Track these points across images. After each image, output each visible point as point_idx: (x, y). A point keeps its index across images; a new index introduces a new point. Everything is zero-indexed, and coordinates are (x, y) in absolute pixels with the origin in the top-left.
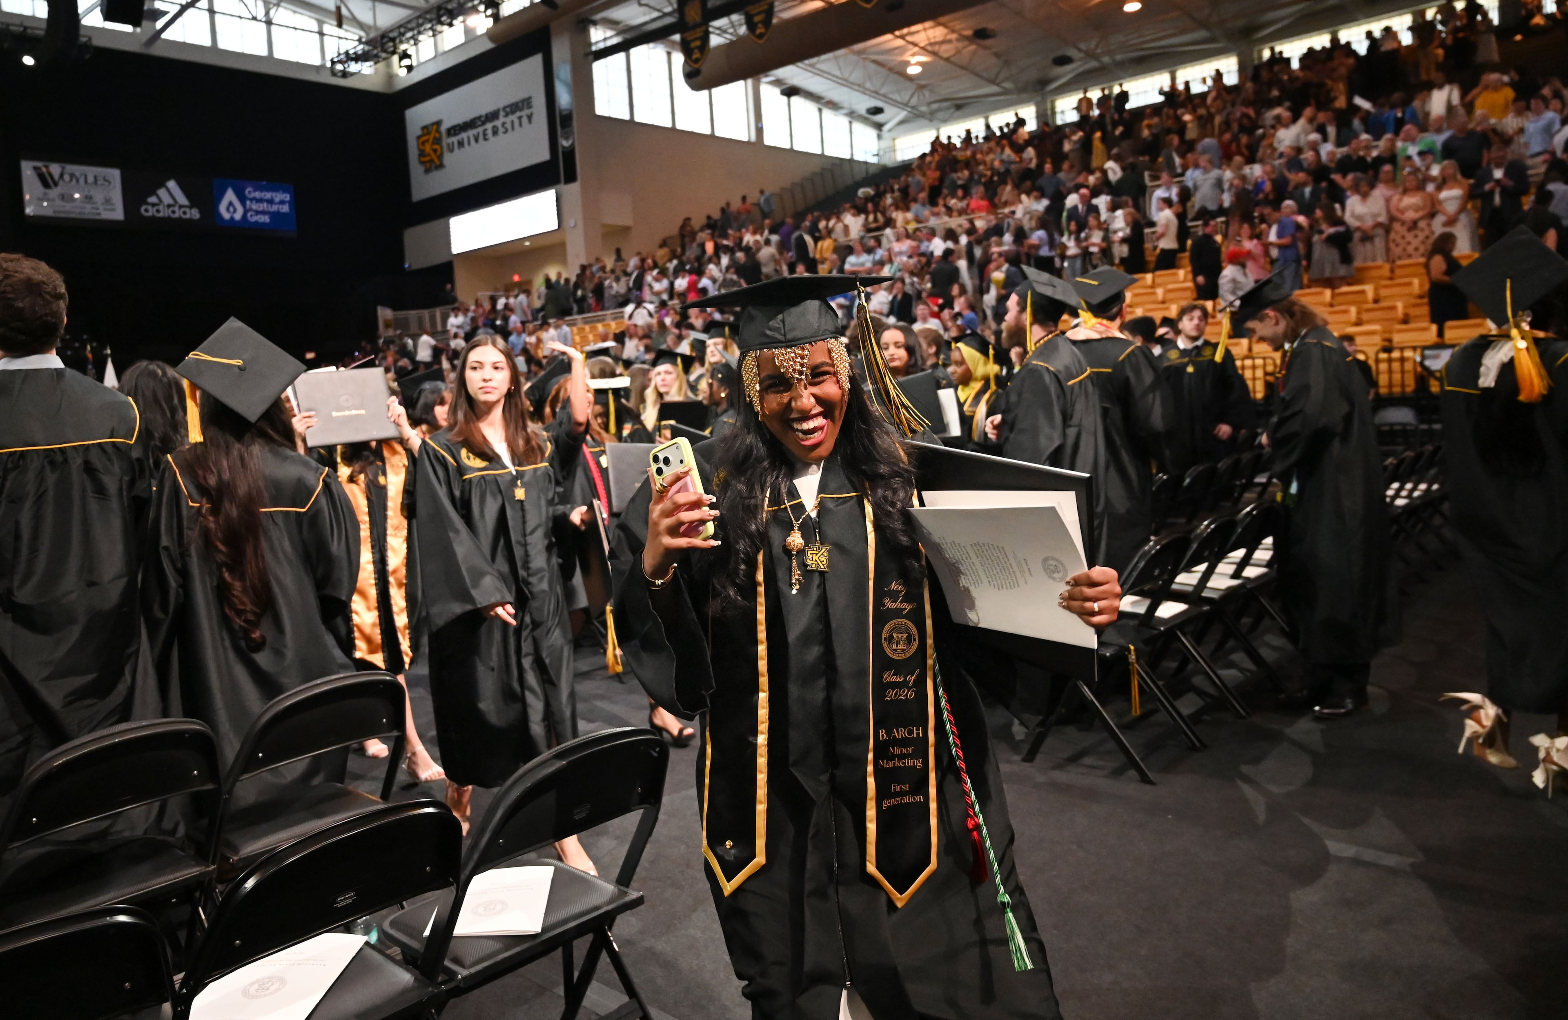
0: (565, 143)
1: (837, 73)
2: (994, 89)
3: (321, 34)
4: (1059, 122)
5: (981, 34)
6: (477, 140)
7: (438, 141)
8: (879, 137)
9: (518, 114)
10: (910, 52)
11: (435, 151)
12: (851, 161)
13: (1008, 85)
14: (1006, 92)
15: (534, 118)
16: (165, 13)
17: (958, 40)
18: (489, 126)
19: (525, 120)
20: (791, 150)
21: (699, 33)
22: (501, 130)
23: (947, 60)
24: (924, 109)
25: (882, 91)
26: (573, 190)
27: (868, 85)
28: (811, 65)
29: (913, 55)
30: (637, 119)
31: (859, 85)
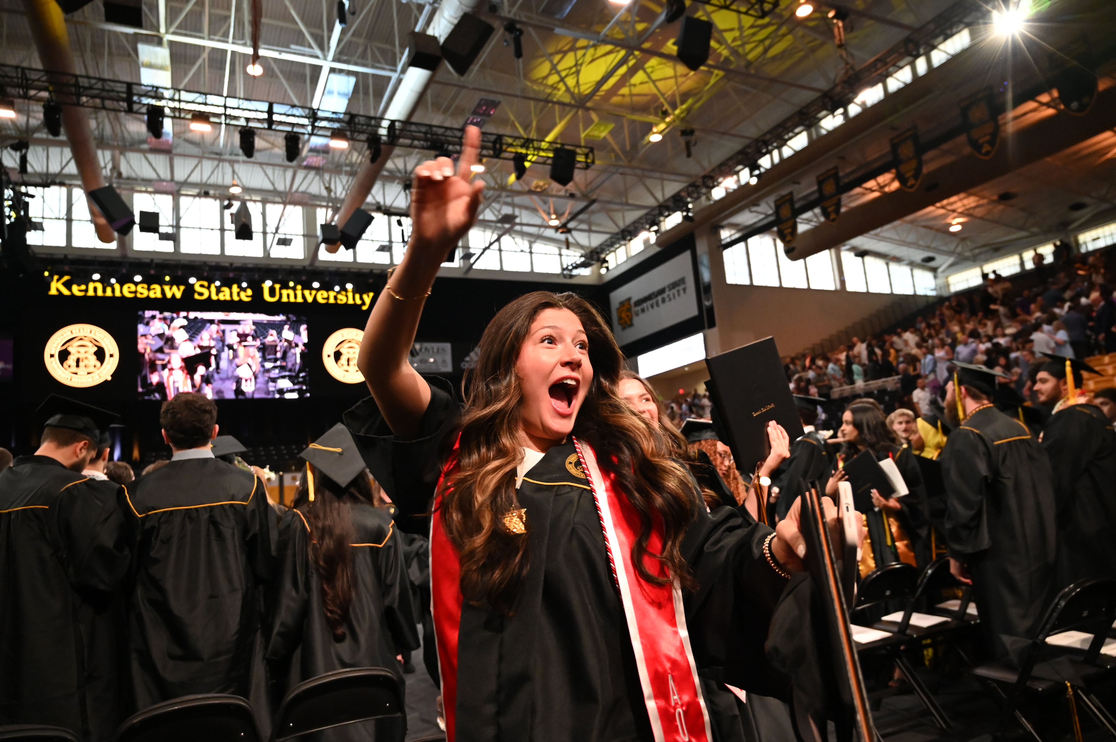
0: (707, 303)
1: (897, 238)
2: (1023, 234)
3: (560, 255)
4: (1083, 250)
5: (1005, 197)
6: (652, 307)
7: (629, 310)
8: (935, 277)
9: (677, 288)
10: (951, 217)
11: (628, 316)
12: (915, 296)
13: (1035, 230)
14: (1033, 235)
15: (687, 291)
16: (474, 254)
17: (988, 204)
18: (660, 298)
19: (682, 292)
20: (868, 293)
21: (790, 223)
22: (667, 299)
23: (981, 218)
24: (968, 254)
25: (933, 245)
26: (714, 332)
27: (921, 243)
28: (877, 235)
29: (954, 218)
30: (755, 283)
31: (914, 244)
